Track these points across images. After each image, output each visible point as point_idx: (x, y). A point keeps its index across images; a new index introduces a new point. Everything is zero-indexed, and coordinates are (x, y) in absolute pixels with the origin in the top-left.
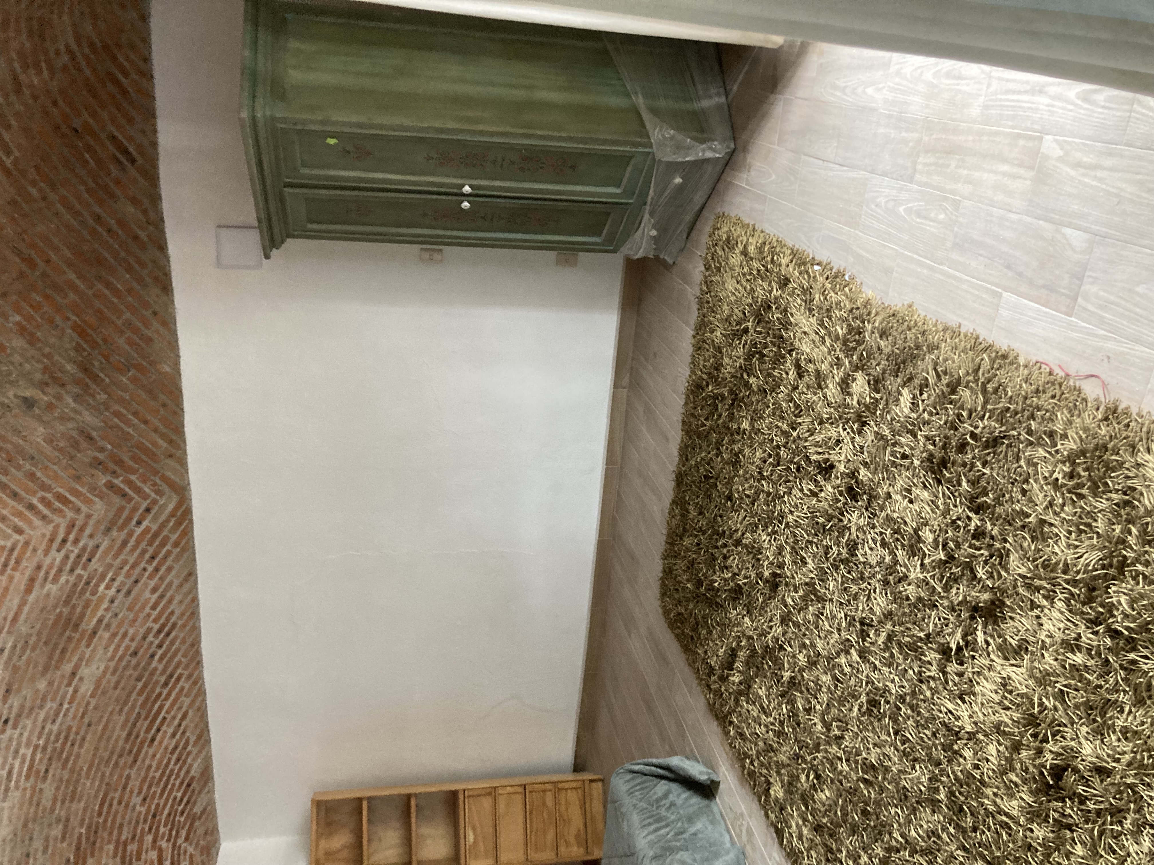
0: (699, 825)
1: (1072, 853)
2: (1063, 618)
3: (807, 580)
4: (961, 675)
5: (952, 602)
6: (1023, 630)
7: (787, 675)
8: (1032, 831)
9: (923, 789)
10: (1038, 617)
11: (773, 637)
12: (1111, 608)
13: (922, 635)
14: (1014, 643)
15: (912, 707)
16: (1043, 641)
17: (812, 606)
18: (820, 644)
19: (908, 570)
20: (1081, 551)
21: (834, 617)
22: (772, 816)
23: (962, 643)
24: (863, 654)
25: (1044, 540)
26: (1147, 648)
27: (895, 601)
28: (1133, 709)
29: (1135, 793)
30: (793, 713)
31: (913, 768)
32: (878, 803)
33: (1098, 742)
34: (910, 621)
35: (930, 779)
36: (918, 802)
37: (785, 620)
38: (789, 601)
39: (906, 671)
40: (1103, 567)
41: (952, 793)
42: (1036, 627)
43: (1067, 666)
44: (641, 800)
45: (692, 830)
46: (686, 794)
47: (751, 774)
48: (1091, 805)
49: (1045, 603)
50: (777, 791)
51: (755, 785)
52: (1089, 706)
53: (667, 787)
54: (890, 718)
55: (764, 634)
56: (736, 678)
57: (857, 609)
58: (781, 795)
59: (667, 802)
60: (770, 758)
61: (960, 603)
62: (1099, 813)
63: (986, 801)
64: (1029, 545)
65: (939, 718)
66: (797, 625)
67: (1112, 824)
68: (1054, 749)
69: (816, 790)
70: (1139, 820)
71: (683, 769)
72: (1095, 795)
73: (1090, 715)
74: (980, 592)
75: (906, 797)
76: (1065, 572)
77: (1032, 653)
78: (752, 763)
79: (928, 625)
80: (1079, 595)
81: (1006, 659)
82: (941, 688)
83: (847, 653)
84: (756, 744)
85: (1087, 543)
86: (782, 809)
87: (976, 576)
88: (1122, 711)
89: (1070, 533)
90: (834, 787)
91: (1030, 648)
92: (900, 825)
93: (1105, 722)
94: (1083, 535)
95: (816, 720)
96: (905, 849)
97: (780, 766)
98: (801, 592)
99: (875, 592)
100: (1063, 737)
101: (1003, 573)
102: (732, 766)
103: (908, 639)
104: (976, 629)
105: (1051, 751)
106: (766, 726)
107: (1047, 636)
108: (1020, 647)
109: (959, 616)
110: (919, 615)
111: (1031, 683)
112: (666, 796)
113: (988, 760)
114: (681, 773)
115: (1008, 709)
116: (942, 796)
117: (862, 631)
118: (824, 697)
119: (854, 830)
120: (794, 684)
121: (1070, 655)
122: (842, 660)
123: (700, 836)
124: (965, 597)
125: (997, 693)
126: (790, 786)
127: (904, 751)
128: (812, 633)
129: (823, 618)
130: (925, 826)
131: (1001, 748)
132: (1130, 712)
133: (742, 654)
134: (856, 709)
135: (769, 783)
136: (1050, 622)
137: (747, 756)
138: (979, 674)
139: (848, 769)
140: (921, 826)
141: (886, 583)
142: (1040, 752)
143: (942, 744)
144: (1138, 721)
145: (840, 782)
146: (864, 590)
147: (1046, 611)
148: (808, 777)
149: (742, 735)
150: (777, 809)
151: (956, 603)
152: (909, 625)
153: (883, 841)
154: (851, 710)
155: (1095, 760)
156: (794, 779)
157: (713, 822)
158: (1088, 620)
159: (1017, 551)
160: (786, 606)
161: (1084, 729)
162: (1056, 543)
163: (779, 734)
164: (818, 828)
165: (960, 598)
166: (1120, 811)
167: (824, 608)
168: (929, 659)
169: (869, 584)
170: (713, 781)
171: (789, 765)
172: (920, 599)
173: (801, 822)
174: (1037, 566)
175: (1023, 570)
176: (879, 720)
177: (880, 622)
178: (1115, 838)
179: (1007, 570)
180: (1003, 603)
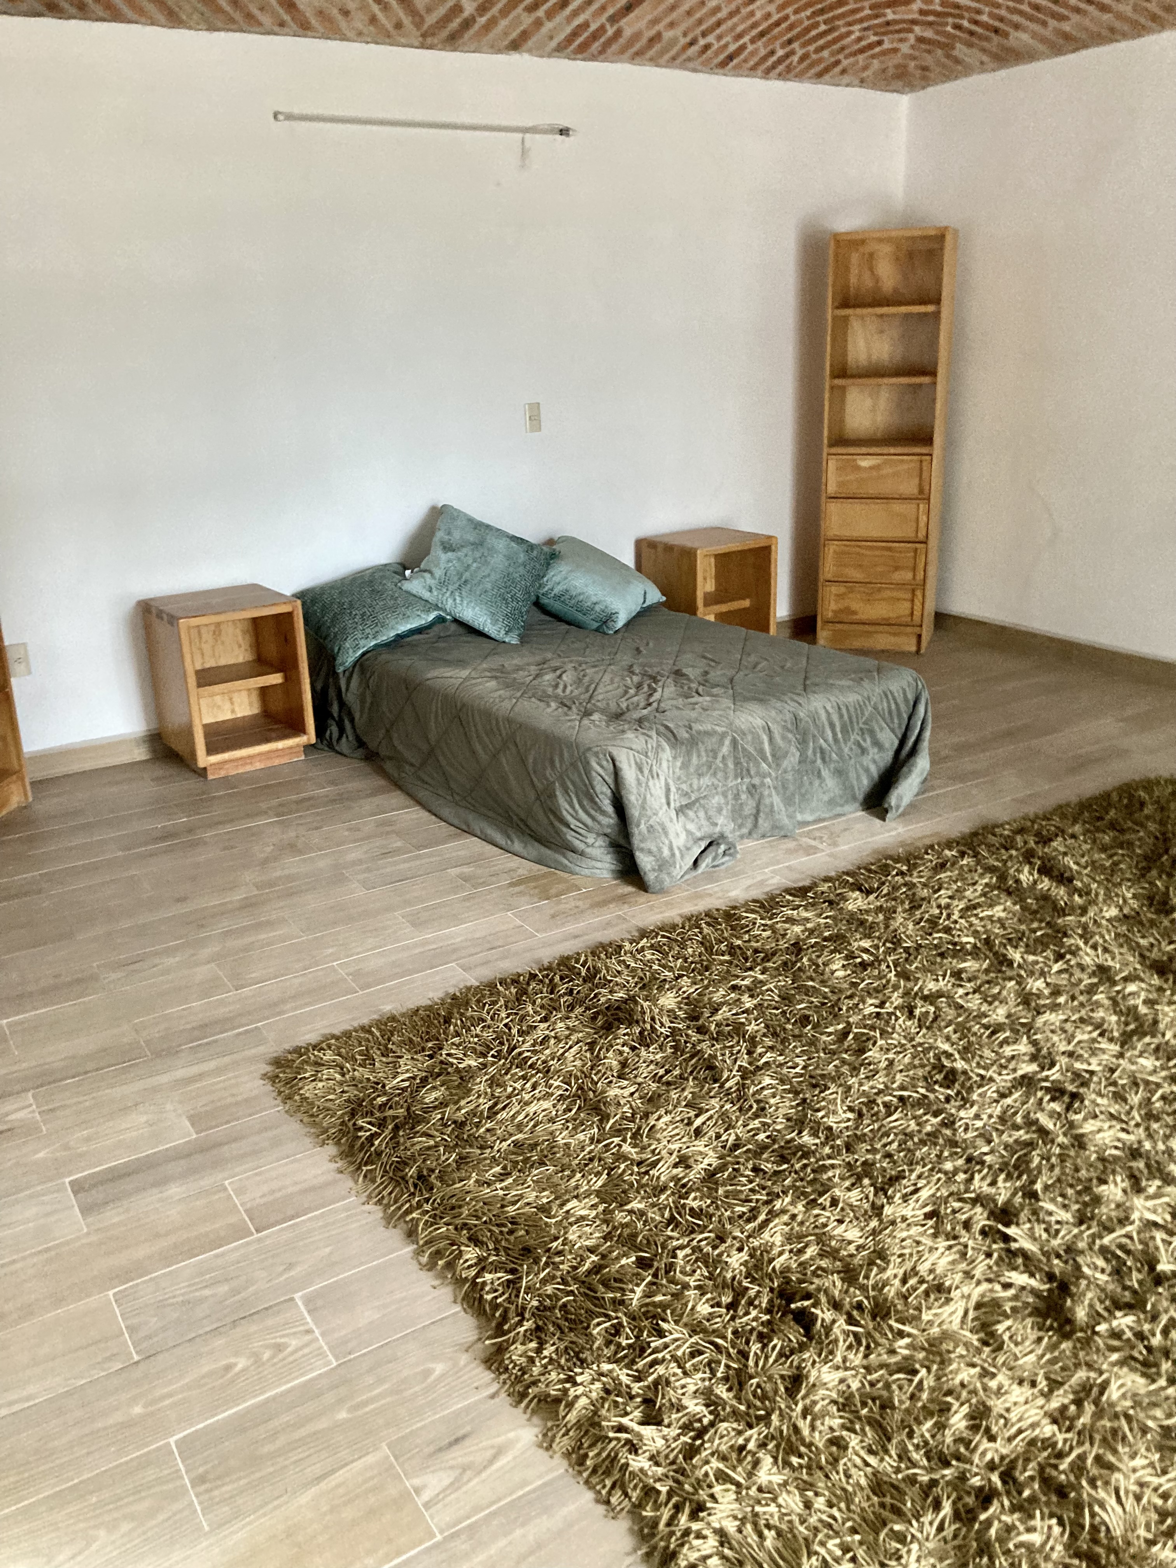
0: (831, 782)
1: (703, 1294)
2: (1024, 1424)
3: (1162, 1026)
4: (967, 1225)
5: (1082, 1252)
6: (1017, 1350)
7: (1016, 955)
8: (740, 1250)
9: (820, 1114)
10: (1033, 1384)
11: (1079, 948)
12: (1024, 1508)
13: (1038, 1186)
14: (1000, 1328)
15: (933, 1135)
16: (994, 1375)
17: (1118, 1023)
18: (1053, 1018)
19: (1148, 1198)
20: (1129, 1503)
21: (1093, 1052)
22: (825, 887)
23: (1014, 1246)
24: (1027, 1082)
25: (1160, 1448)
26: (955, 1536)
27: (1102, 1159)
28: (869, 1470)
29: (759, 1419)
30: (959, 952)
31: (851, 1109)
32: (813, 1042)
33: (834, 1395)
34: (1063, 1173)
35: (830, 1129)
36: (804, 1100)
37: (1102, 971)
38: (1132, 988)
39: (989, 1142)
40: (1094, 1529)
41: (806, 1155)
42: (1018, 1373)
43: (949, 1399)
44: (875, 708)
45: (825, 773)
46: (875, 771)
47: (885, 870)
48: (755, 1347)
49: (1055, 1404)
50: (856, 902)
51: (870, 871)
52: (886, 1405)
53: (887, 745)
54: (925, 1097)
55: (1086, 936)
56: (1026, 877)
57: (1100, 1094)
58: (851, 906)
59: (868, 743)
60: (903, 902)
61: (1078, 1267)
62: (744, 1355)
63: (788, 1200)
64: (1155, 1418)
65: (911, 1171)
66: (1091, 990)
67: (728, 1367)
68: (836, 1330)
69: (847, 958)
70: (724, 1409)
71: (910, 771)
72: (767, 1358)
73: (874, 1400)
74: (1091, 1306)
75: (815, 1086)
76: (1098, 1459)
77: (979, 1351)
78: (901, 873)
79: (1053, 1200)
80: (1055, 1467)
81: (978, 1306)
82: (954, 1188)
83: (1034, 1058)
84: (925, 885)
85: (1142, 1520)
86: (831, 903)
87: (1119, 1308)
88: (871, 1452)
89: (1165, 1496)
90: (846, 986)
91: (987, 1350)
92: (781, 1065)
93: (859, 1418)
94: (1155, 1517)
95: (941, 983)
96: (750, 1064)
97: (890, 914)
98: (1143, 1010)
99: (1123, 1130)
100: (850, 1347)
101: (1115, 1357)
102: (902, 844)
103: (1036, 1161)
104: (1032, 1275)
105: (834, 1321)
106: (948, 906)
107: (1000, 1387)
108: (992, 1334)
109: (1058, 1256)
110: (1070, 1191)
111: (935, 1331)
112: (877, 743)
113: (840, 1222)
114: (905, 769)
115: (904, 1281)
116: (807, 1139)
117: (1062, 1092)
118: (974, 1003)
119: (786, 998)
120: (1001, 963)
121: (965, 1409)
122: (1023, 1047)
123: (817, 783)
124: (1086, 1277)
125: (931, 1271)
126: (858, 922)
127: (874, 1102)
128: (1074, 1010)
129: (1095, 1034)
130: (772, 1101)
131: (852, 1248)
132: (867, 1464)
133: (1060, 893)
134: (946, 1047)
135: (868, 892)
136: (1022, 1400)
137: (912, 867)
138: (964, 1255)
139: (867, 1012)
140: (774, 1096)
141: (1135, 1153)
142: (836, 1306)
143: (874, 1164)
144: (853, 1471)
145: (850, 997)
146: (1128, 1113)
147: (1041, 1401)
148: (866, 951)
149: (942, 866)
150: (832, 897)
151: (1080, 1260)
152: (1057, 1171)
153: (764, 1035)
154: (948, 1039)
155: (812, 1380)
156: (868, 930)
157: (832, 802)
158: (1013, 1462)
159: (1150, 1393)
160: (1126, 979)
161: (855, 1385)
162: (1152, 1465)
163: (933, 922)
164: (797, 948)
165: (1085, 1269)
166: (741, 1385)
167: (1111, 1040)
168: (1000, 1184)
169: (1137, 1125)
170: (886, 811)
171: (887, 927)
172: (1097, 1200)
173: (809, 926)
174: (1116, 1416)
175: (1114, 1393)
176: (925, 1079)
177: (1072, 1125)
178: (709, 1364)
179: (1121, 1363)
180: (1066, 1336)
